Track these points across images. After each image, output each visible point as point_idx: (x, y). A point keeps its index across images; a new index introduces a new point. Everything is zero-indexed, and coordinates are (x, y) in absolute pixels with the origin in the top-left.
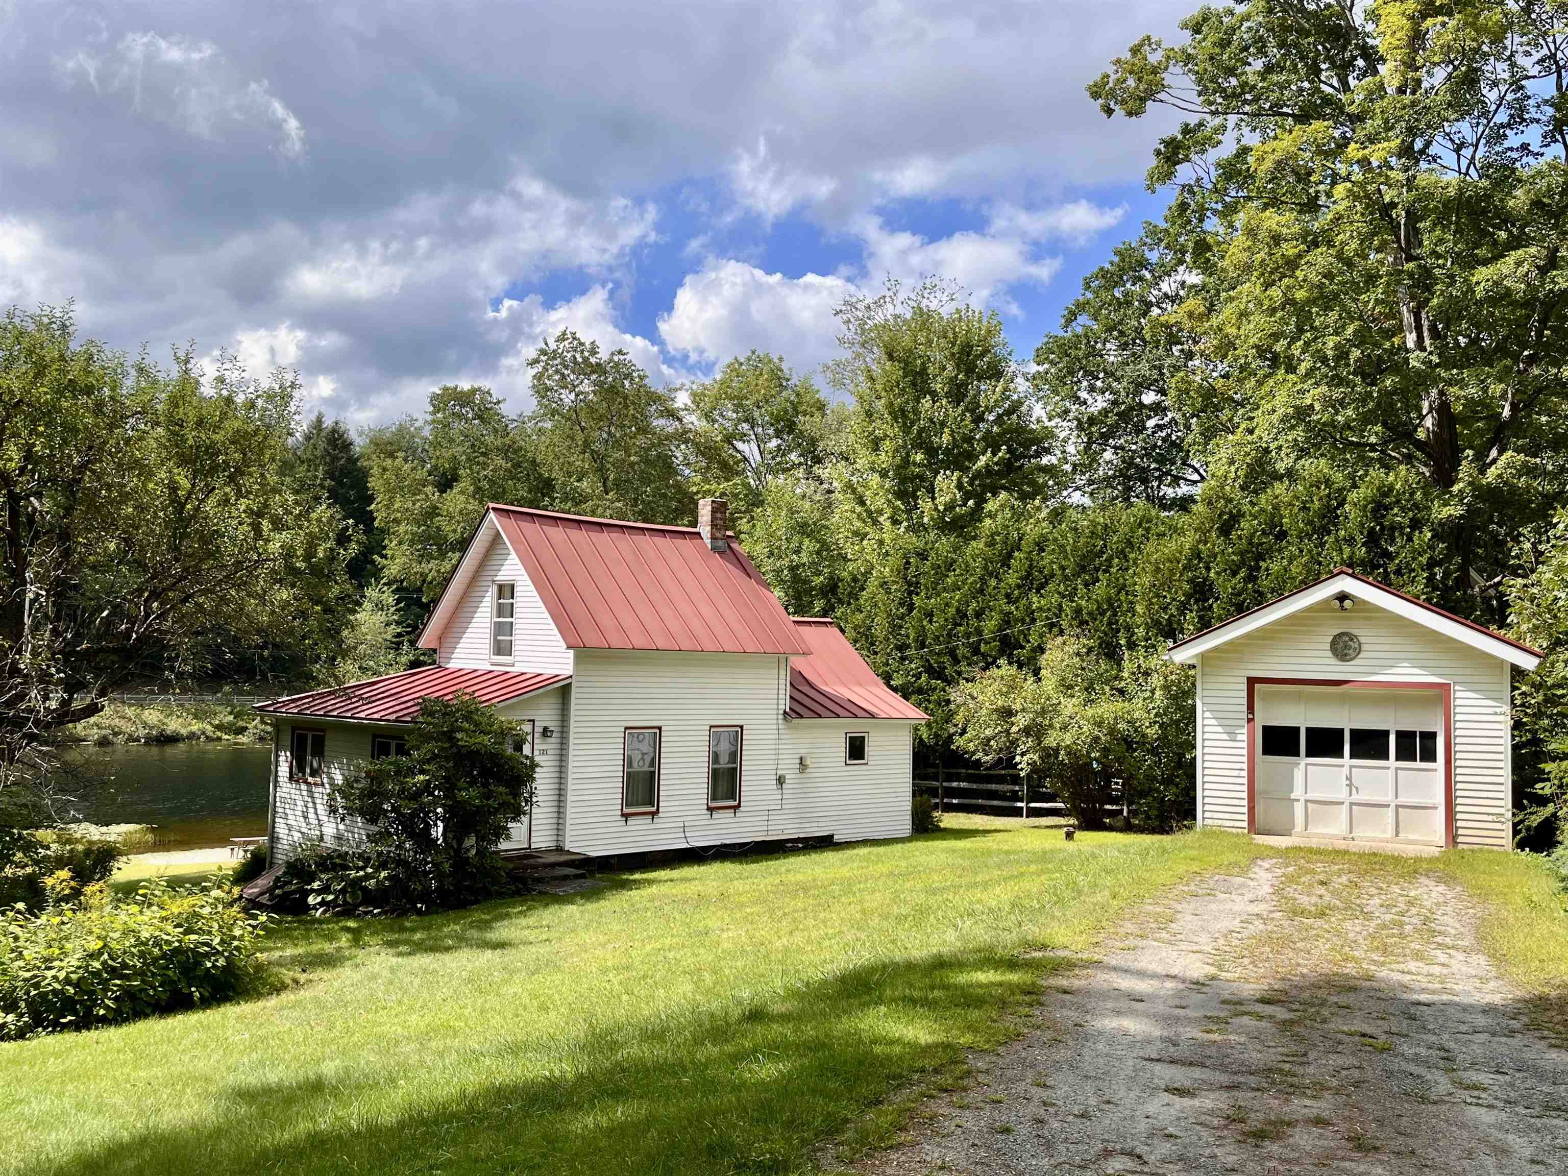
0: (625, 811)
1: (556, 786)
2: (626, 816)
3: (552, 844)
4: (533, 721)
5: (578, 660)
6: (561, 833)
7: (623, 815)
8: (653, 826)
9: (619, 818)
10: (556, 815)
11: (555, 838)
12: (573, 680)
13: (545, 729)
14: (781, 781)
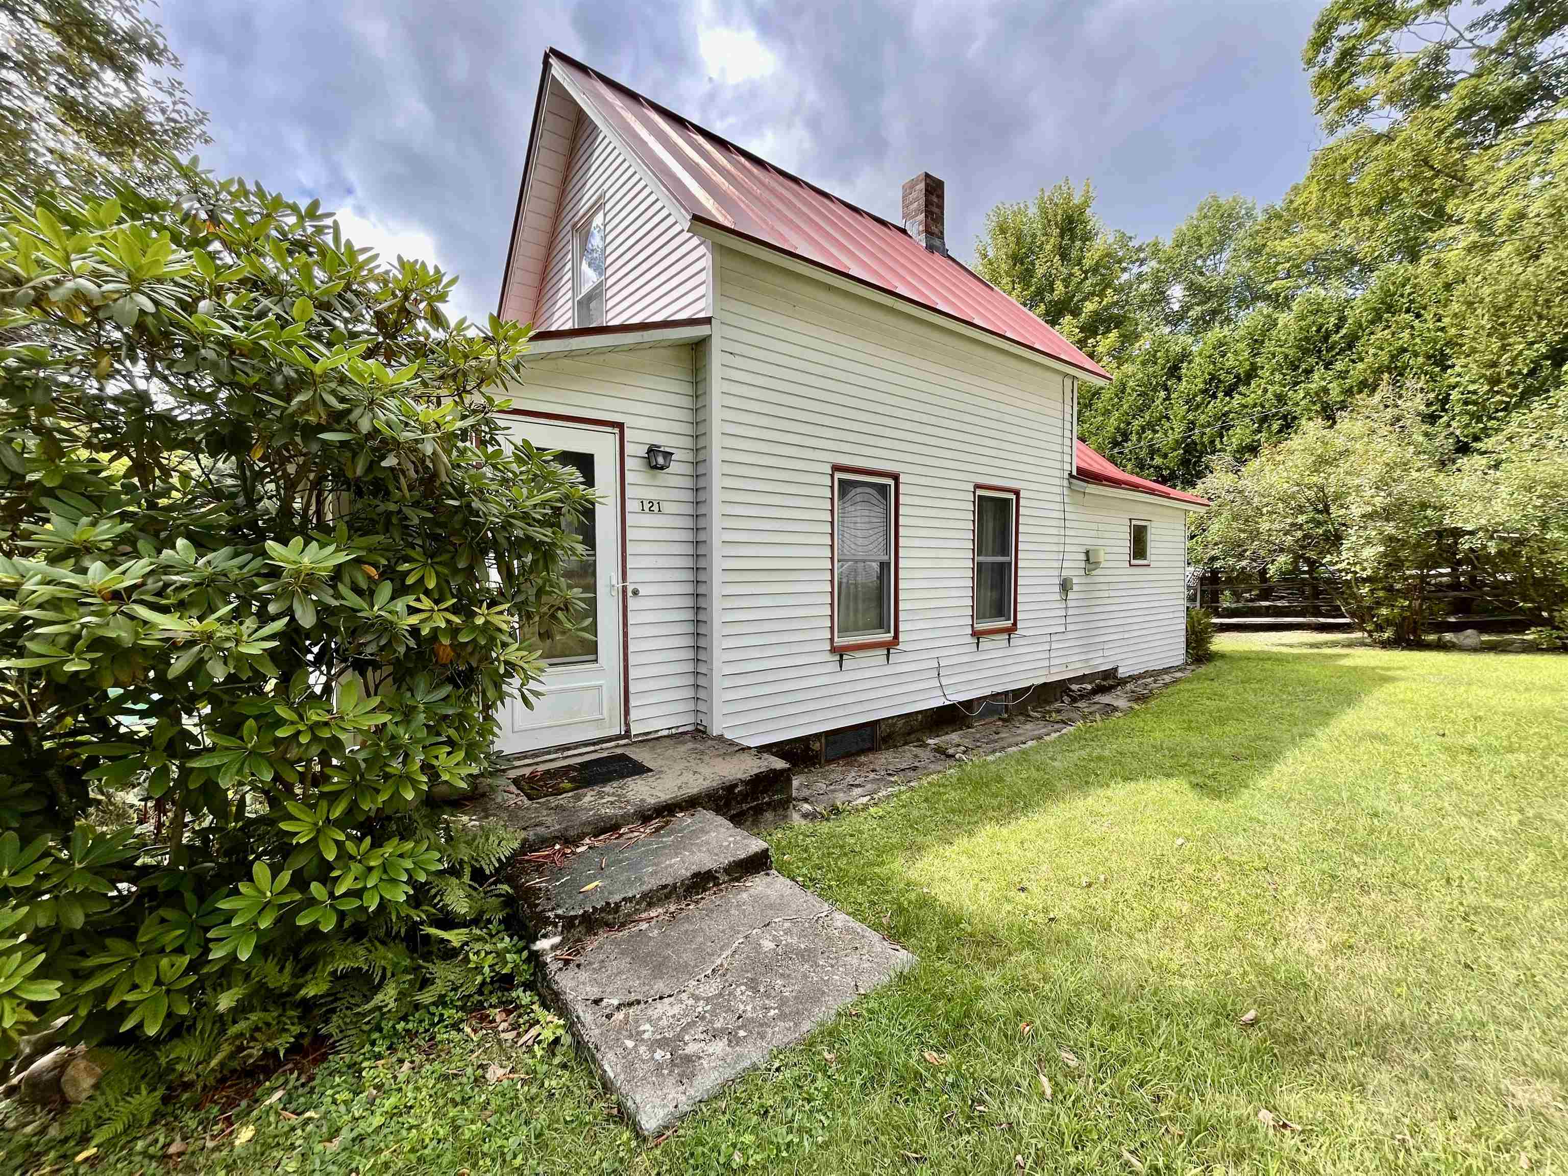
0: (839, 641)
1: (689, 588)
2: (840, 652)
3: (683, 721)
4: (620, 426)
5: (721, 278)
6: (702, 694)
7: (834, 650)
8: (888, 670)
9: (828, 657)
10: (690, 654)
11: (691, 706)
12: (716, 332)
13: (653, 450)
14: (1065, 586)
